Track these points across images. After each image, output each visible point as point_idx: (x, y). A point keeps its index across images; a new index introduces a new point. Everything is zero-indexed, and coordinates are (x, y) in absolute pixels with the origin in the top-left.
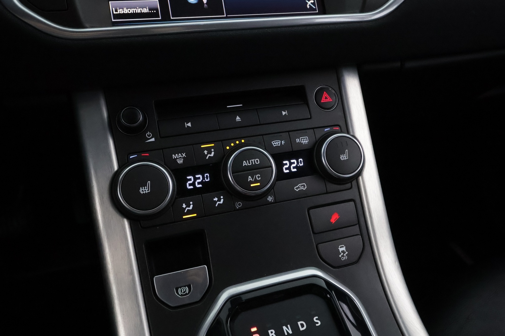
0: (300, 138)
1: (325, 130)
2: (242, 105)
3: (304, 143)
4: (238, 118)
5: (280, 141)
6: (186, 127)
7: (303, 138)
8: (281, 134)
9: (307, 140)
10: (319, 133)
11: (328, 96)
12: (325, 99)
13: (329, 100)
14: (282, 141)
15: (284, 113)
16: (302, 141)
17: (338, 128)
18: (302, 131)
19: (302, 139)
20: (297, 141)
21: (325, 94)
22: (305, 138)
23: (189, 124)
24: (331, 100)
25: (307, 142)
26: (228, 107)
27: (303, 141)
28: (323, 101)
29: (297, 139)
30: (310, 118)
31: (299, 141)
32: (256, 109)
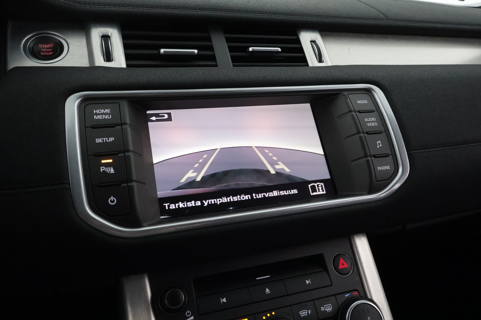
0: (325, 306)
1: (346, 296)
2: (269, 276)
3: (328, 310)
4: (267, 290)
5: (307, 311)
6: (222, 303)
7: (327, 306)
8: (306, 303)
9: (331, 308)
10: (341, 299)
11: (344, 263)
12: (342, 265)
13: (346, 266)
14: (309, 311)
15: (307, 282)
16: (326, 309)
17: (357, 293)
18: (325, 299)
19: (327, 307)
20: (322, 309)
21: (342, 261)
22: (329, 306)
23: (224, 300)
24: (348, 266)
25: (330, 309)
26: (257, 279)
27: (328, 309)
28: (340, 267)
29: (321, 308)
30: (331, 285)
31: (323, 309)
32: (283, 279)
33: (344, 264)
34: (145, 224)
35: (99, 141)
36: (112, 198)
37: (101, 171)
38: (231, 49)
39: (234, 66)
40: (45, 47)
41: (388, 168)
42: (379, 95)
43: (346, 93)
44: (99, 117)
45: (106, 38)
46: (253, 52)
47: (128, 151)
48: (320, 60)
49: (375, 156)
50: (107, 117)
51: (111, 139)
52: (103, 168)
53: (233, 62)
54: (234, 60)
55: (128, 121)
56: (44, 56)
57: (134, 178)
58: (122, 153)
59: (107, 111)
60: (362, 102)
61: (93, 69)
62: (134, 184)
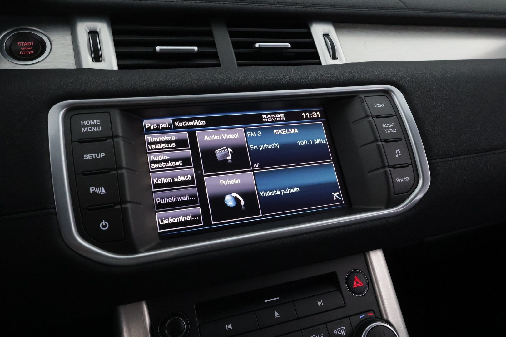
0: (338, 329)
1: (360, 317)
2: (278, 298)
3: (342, 334)
4: (276, 314)
5: (319, 335)
6: (227, 329)
7: (340, 329)
8: (318, 327)
9: (344, 331)
10: (355, 321)
11: (359, 281)
12: (356, 284)
13: (361, 284)
14: (321, 335)
15: (319, 303)
16: (339, 333)
17: (372, 314)
18: (338, 321)
19: (340, 331)
20: (335, 333)
21: (356, 279)
22: (342, 329)
23: (230, 326)
24: (362, 285)
25: (344, 332)
26: (265, 301)
27: (341, 332)
28: (355, 286)
29: (334, 331)
30: (345, 306)
31: (336, 333)
32: (293, 301)
33: (358, 283)
34: (141, 250)
35: (87, 157)
36: (104, 222)
37: (91, 192)
38: (235, 45)
39: (239, 65)
40: (24, 46)
41: (407, 179)
42: (399, 98)
43: (362, 96)
44: (87, 129)
45: (93, 34)
46: (260, 48)
47: (121, 168)
48: (334, 57)
49: (393, 167)
50: (96, 129)
51: (102, 155)
52: (93, 189)
53: (237, 60)
54: (239, 57)
55: (120, 134)
56: (24, 55)
57: (128, 198)
58: (115, 171)
59: (97, 122)
60: (380, 105)
61: (80, 71)
62: (129, 205)
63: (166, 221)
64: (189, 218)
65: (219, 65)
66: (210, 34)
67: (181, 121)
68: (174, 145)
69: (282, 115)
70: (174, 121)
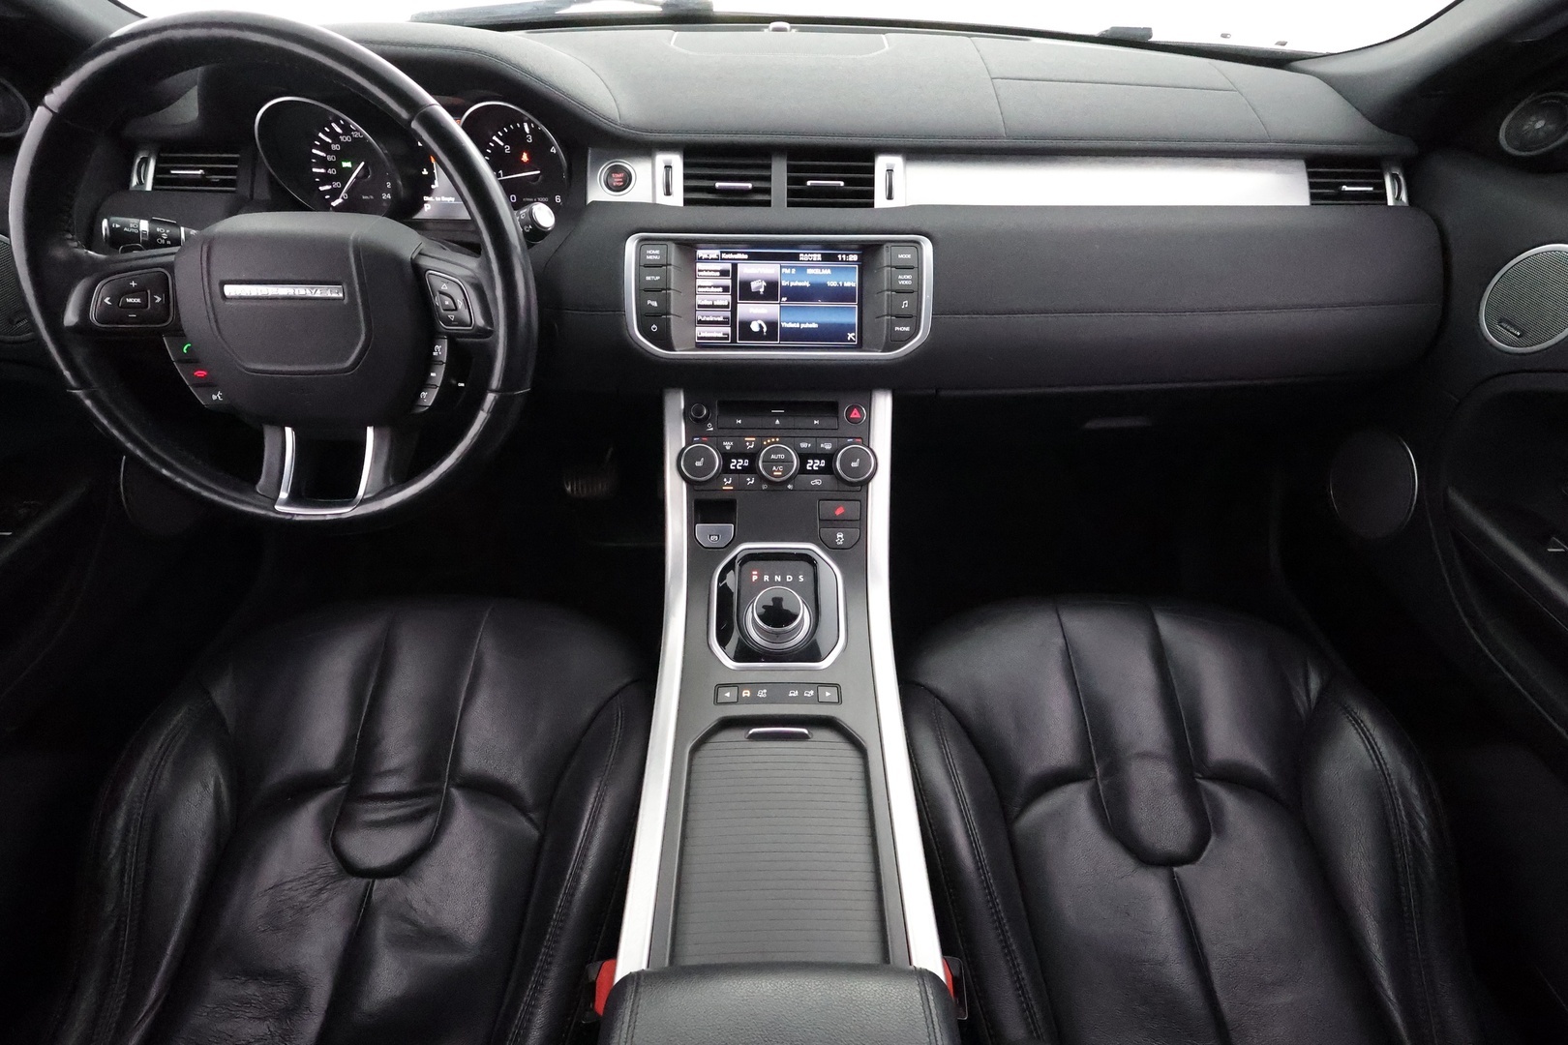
0: (824, 444)
1: (847, 440)
2: (783, 412)
3: (826, 448)
4: (777, 422)
5: (807, 444)
6: (737, 423)
8: (808, 439)
9: (829, 446)
11: (857, 414)
13: (858, 416)
14: (809, 445)
15: (815, 422)
17: (860, 441)
18: (826, 439)
19: (826, 445)
21: (855, 411)
23: (740, 422)
24: (860, 417)
26: (772, 411)
28: (852, 416)
29: (821, 445)
30: (837, 429)
32: (794, 416)
33: (855, 414)
34: (677, 349)
35: (648, 278)
36: (654, 326)
37: (649, 304)
38: (791, 181)
39: (790, 204)
40: (617, 179)
41: (907, 329)
42: (927, 248)
43: (889, 245)
44: (650, 257)
45: (668, 167)
46: (812, 187)
47: (670, 289)
48: (890, 197)
49: (897, 316)
50: (656, 257)
51: (658, 278)
52: (650, 302)
53: (788, 197)
54: (791, 193)
55: (672, 263)
56: (617, 186)
57: (672, 311)
58: (665, 290)
59: (657, 252)
60: (905, 256)
61: (655, 206)
62: (671, 317)
63: (703, 335)
64: (721, 335)
65: (768, 204)
66: (769, 167)
67: (727, 253)
68: (718, 274)
69: (820, 255)
70: (722, 252)
